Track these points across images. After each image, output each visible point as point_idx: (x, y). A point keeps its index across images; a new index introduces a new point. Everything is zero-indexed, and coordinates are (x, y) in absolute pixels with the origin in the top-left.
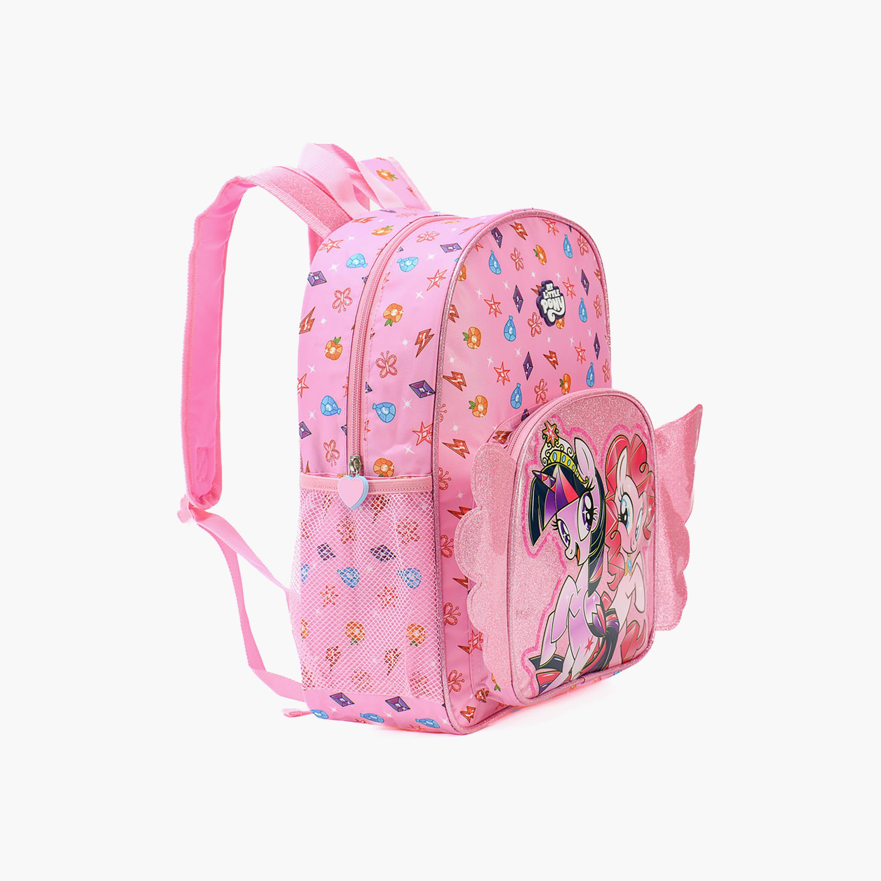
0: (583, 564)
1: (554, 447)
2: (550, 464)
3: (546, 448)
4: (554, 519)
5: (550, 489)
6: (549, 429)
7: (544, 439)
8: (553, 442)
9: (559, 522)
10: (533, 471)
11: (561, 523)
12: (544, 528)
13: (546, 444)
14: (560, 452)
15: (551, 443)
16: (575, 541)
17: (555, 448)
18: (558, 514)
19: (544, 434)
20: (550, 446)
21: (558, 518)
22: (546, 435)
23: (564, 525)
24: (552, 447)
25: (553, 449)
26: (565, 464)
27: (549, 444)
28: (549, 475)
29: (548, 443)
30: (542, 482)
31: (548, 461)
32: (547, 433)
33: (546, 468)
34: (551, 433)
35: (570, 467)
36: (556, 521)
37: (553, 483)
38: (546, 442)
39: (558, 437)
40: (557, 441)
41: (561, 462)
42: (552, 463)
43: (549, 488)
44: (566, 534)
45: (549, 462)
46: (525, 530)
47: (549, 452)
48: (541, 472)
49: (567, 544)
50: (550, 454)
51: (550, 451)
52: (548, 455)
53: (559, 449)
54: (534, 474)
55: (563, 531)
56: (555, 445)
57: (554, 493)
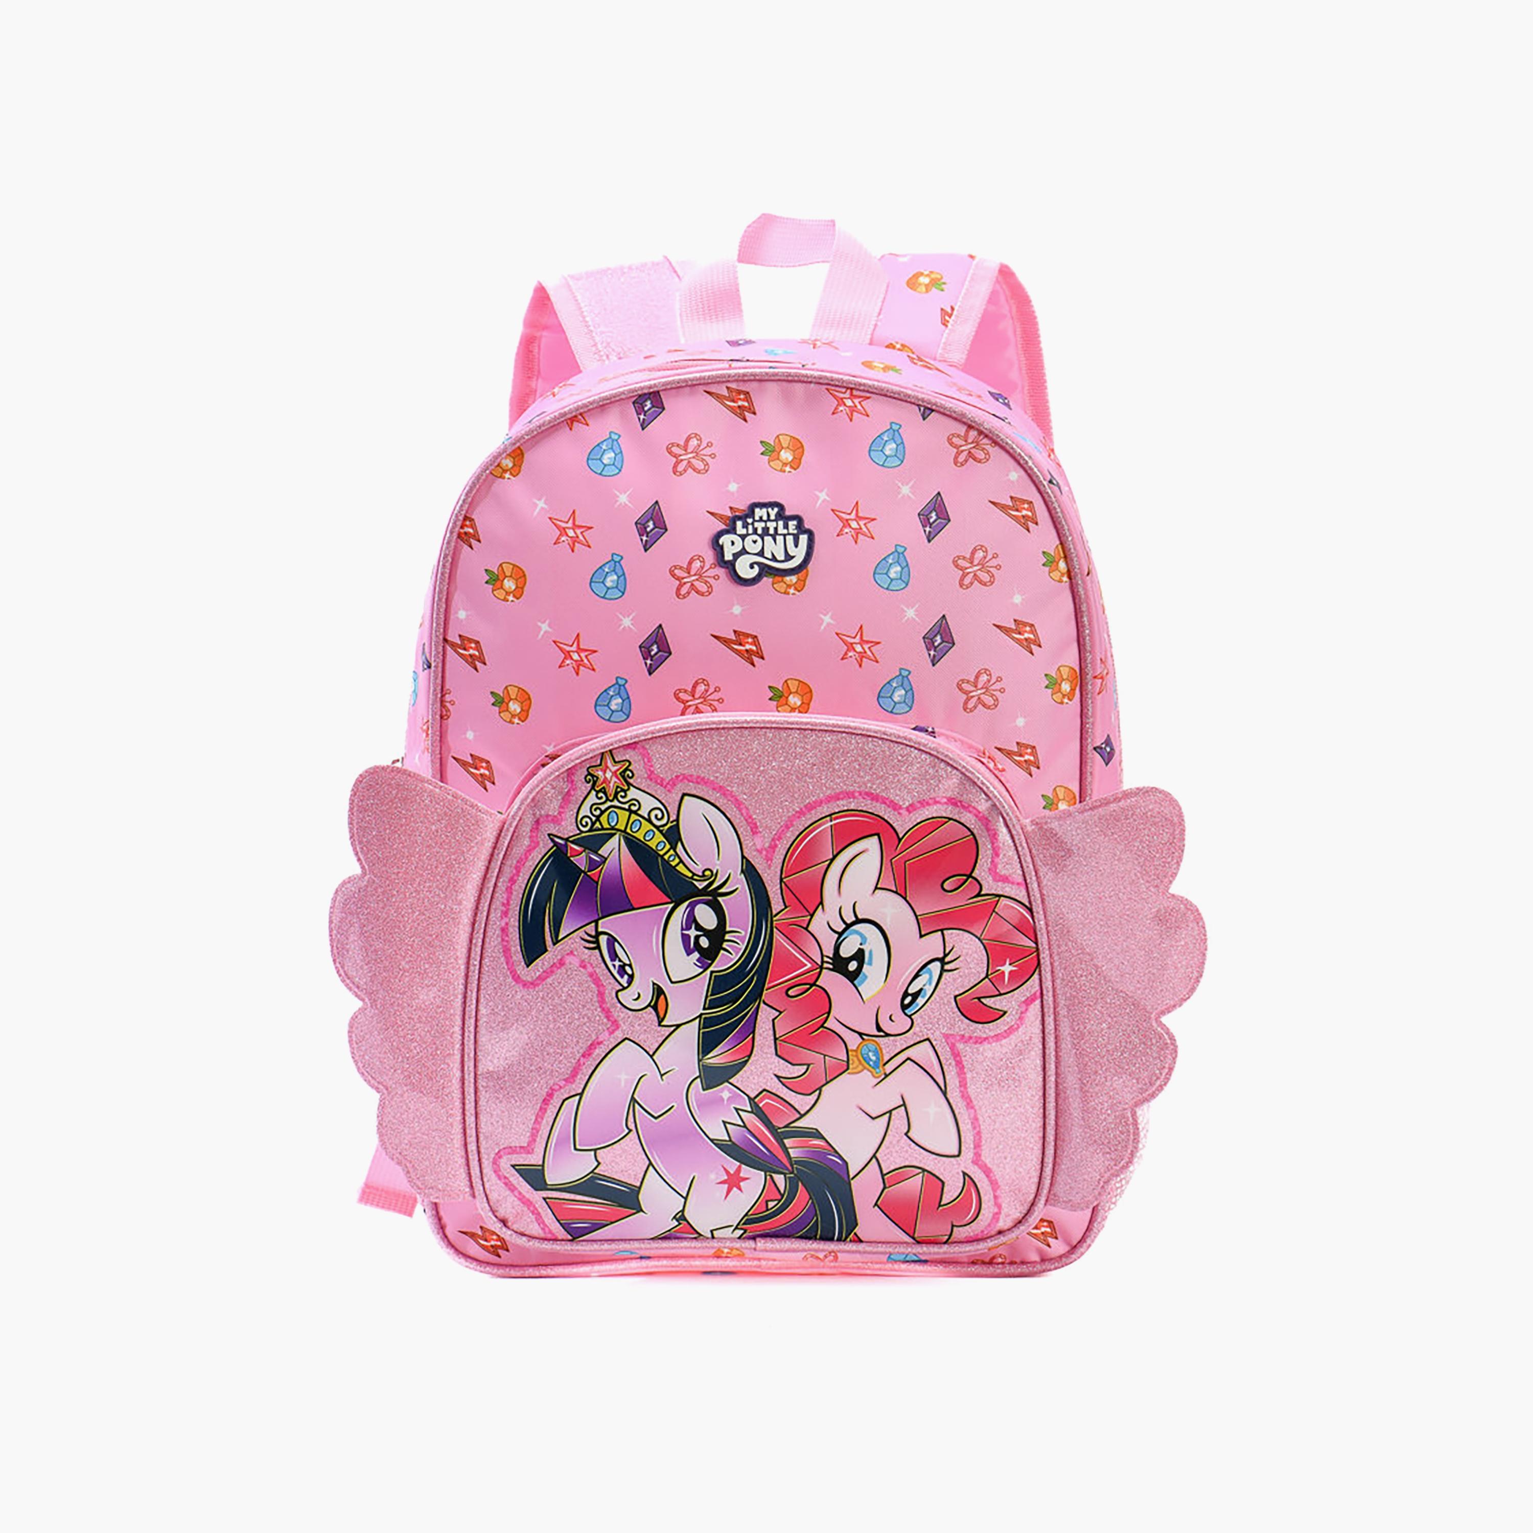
0: (678, 1026)
1: (611, 801)
2: (598, 830)
3: (592, 799)
4: (591, 929)
5: (585, 873)
6: (607, 767)
7: (588, 782)
8: (611, 791)
9: (603, 939)
10: (549, 835)
11: (608, 939)
12: (558, 941)
13: (593, 793)
14: (627, 813)
15: (605, 793)
16: (652, 979)
17: (616, 803)
18: (600, 922)
19: (589, 774)
20: (601, 798)
21: (600, 930)
22: (593, 776)
23: (616, 944)
24: (607, 799)
25: (609, 804)
26: (640, 836)
27: (600, 795)
28: (586, 848)
29: (597, 792)
30: (568, 858)
31: (593, 824)
32: (600, 773)
33: (583, 835)
34: (609, 775)
35: (652, 844)
36: (593, 933)
37: (593, 865)
38: (593, 788)
39: (629, 784)
40: (625, 791)
41: (628, 830)
42: (603, 829)
43: (583, 872)
44: (620, 960)
45: (598, 825)
46: (507, 936)
47: (600, 809)
48: (567, 840)
49: (624, 981)
50: (602, 812)
51: (603, 807)
52: (598, 813)
53: (626, 806)
54: (552, 840)
55: (614, 956)
56: (616, 797)
57: (597, 883)
